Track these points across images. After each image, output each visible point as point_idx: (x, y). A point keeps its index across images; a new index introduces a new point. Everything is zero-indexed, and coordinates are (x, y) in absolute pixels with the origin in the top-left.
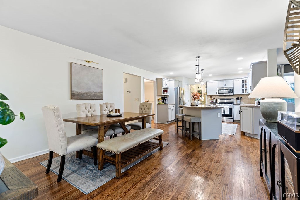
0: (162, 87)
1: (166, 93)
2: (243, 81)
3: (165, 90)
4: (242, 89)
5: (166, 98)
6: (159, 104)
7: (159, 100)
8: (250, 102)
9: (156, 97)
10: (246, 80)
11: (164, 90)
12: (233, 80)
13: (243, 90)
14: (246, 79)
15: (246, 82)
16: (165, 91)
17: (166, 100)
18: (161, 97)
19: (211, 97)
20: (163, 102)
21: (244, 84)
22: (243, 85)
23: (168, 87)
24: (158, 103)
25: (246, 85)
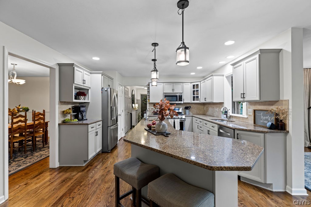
0: (74, 85)
1: (82, 97)
2: (194, 86)
3: (81, 91)
4: (192, 96)
5: (82, 109)
6: (64, 122)
7: (64, 113)
8: (198, 112)
9: (57, 106)
10: (197, 85)
11: (78, 91)
12: (182, 84)
13: (194, 97)
14: (199, 83)
15: (197, 87)
16: (81, 93)
17: (82, 112)
18: (70, 106)
19: (154, 105)
20: (76, 117)
21: (195, 89)
22: (194, 91)
23: (87, 85)
24: (63, 119)
25: (197, 91)
